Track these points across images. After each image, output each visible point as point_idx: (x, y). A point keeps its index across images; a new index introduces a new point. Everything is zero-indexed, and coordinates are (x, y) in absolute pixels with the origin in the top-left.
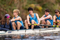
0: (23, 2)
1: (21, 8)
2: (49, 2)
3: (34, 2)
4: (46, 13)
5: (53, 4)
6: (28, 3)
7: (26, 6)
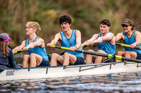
0: (28, 6)
2: (90, 6)
6: (39, 7)
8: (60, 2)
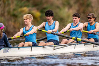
1: (6, 14)
3: (27, 3)
4: (75, 19)
5: (58, 7)
7: (14, 10)
8: (31, 2)
